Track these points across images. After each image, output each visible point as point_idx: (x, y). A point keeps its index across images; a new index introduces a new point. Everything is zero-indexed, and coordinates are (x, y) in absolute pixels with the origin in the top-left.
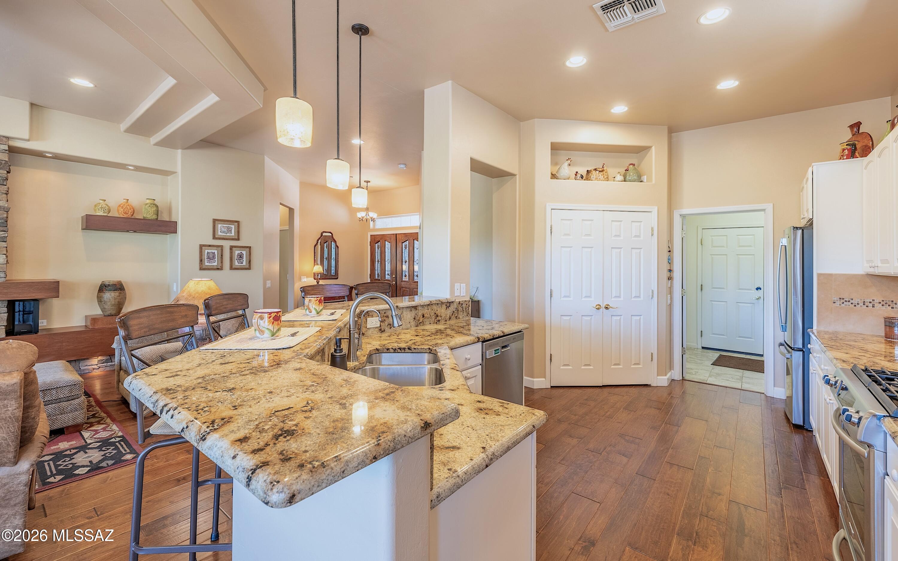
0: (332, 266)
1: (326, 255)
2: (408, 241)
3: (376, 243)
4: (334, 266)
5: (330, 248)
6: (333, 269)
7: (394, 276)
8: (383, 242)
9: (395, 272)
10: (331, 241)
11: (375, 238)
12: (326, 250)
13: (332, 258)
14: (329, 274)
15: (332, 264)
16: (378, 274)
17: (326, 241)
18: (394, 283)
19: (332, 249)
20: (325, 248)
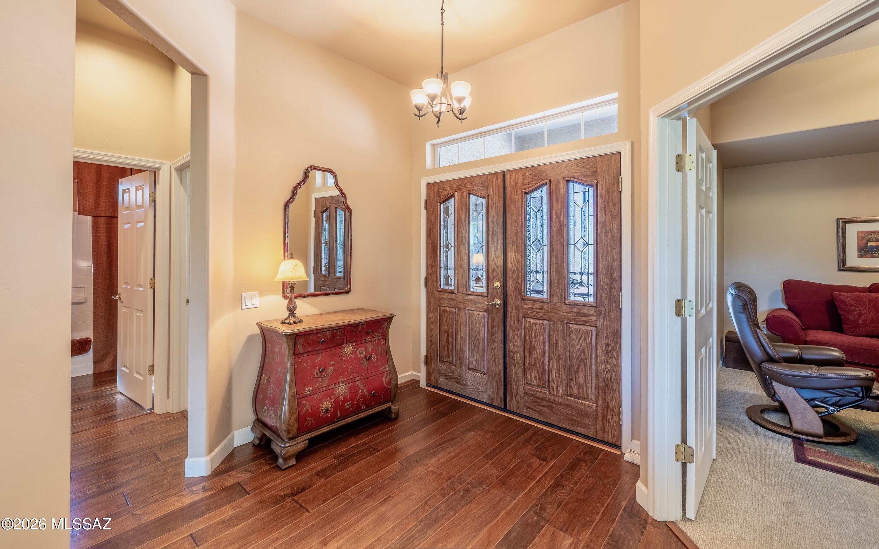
0: (338, 258)
1: (325, 236)
2: (545, 188)
3: (441, 203)
4: (342, 258)
5: (333, 222)
6: (340, 264)
7: (497, 284)
8: (462, 198)
9: (500, 273)
10: (336, 208)
11: (439, 189)
12: (325, 225)
13: (338, 242)
14: (332, 275)
15: (338, 253)
16: (447, 278)
17: (325, 209)
18: (498, 301)
19: (338, 222)
20: (324, 222)
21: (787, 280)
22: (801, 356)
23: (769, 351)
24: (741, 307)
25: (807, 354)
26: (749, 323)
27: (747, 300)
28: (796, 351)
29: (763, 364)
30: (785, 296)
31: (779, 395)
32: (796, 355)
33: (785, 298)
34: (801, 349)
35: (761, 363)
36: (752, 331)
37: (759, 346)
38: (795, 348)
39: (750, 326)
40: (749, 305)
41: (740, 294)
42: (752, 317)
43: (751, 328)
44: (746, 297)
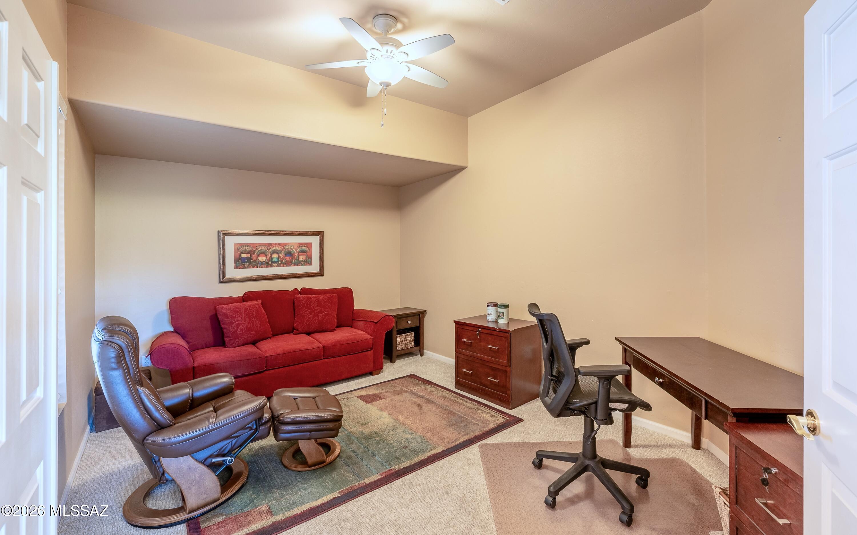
21: (173, 299)
22: (193, 396)
23: (156, 414)
24: (113, 360)
25: (198, 390)
26: (127, 382)
27: (123, 346)
28: (187, 391)
29: (148, 438)
30: (172, 317)
31: (170, 473)
32: (187, 395)
33: (172, 319)
34: (192, 386)
35: (144, 439)
36: (132, 394)
37: (142, 415)
38: (185, 387)
39: (129, 386)
40: (126, 354)
41: (112, 339)
42: (131, 371)
43: (130, 390)
44: (121, 341)
